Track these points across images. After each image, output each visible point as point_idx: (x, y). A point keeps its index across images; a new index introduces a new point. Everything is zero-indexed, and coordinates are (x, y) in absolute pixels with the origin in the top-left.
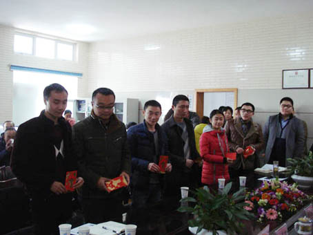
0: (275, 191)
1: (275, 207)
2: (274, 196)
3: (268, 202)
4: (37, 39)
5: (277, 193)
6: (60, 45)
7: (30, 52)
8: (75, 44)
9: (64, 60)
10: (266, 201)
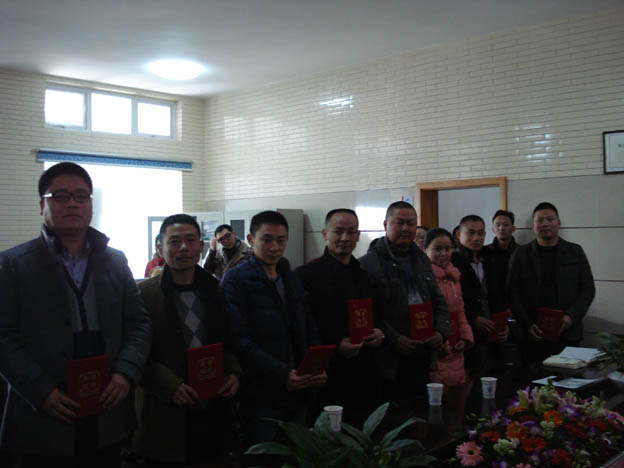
0: (540, 417)
1: (535, 458)
2: (535, 430)
3: (519, 445)
4: (95, 97)
5: (543, 423)
6: (141, 106)
7: (80, 123)
8: (176, 102)
9: (153, 136)
10: (514, 442)
